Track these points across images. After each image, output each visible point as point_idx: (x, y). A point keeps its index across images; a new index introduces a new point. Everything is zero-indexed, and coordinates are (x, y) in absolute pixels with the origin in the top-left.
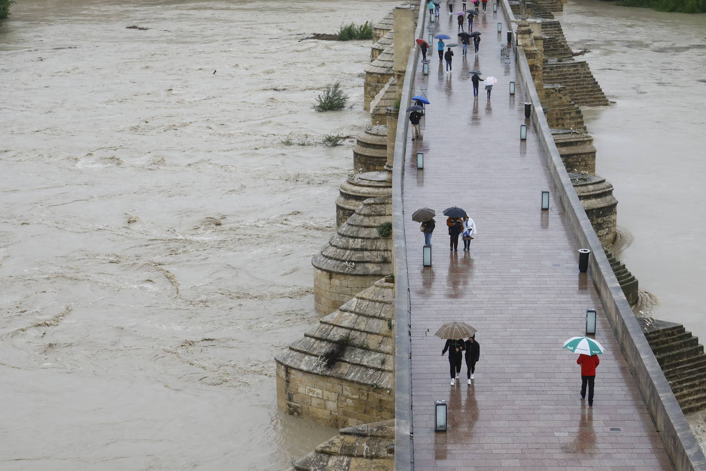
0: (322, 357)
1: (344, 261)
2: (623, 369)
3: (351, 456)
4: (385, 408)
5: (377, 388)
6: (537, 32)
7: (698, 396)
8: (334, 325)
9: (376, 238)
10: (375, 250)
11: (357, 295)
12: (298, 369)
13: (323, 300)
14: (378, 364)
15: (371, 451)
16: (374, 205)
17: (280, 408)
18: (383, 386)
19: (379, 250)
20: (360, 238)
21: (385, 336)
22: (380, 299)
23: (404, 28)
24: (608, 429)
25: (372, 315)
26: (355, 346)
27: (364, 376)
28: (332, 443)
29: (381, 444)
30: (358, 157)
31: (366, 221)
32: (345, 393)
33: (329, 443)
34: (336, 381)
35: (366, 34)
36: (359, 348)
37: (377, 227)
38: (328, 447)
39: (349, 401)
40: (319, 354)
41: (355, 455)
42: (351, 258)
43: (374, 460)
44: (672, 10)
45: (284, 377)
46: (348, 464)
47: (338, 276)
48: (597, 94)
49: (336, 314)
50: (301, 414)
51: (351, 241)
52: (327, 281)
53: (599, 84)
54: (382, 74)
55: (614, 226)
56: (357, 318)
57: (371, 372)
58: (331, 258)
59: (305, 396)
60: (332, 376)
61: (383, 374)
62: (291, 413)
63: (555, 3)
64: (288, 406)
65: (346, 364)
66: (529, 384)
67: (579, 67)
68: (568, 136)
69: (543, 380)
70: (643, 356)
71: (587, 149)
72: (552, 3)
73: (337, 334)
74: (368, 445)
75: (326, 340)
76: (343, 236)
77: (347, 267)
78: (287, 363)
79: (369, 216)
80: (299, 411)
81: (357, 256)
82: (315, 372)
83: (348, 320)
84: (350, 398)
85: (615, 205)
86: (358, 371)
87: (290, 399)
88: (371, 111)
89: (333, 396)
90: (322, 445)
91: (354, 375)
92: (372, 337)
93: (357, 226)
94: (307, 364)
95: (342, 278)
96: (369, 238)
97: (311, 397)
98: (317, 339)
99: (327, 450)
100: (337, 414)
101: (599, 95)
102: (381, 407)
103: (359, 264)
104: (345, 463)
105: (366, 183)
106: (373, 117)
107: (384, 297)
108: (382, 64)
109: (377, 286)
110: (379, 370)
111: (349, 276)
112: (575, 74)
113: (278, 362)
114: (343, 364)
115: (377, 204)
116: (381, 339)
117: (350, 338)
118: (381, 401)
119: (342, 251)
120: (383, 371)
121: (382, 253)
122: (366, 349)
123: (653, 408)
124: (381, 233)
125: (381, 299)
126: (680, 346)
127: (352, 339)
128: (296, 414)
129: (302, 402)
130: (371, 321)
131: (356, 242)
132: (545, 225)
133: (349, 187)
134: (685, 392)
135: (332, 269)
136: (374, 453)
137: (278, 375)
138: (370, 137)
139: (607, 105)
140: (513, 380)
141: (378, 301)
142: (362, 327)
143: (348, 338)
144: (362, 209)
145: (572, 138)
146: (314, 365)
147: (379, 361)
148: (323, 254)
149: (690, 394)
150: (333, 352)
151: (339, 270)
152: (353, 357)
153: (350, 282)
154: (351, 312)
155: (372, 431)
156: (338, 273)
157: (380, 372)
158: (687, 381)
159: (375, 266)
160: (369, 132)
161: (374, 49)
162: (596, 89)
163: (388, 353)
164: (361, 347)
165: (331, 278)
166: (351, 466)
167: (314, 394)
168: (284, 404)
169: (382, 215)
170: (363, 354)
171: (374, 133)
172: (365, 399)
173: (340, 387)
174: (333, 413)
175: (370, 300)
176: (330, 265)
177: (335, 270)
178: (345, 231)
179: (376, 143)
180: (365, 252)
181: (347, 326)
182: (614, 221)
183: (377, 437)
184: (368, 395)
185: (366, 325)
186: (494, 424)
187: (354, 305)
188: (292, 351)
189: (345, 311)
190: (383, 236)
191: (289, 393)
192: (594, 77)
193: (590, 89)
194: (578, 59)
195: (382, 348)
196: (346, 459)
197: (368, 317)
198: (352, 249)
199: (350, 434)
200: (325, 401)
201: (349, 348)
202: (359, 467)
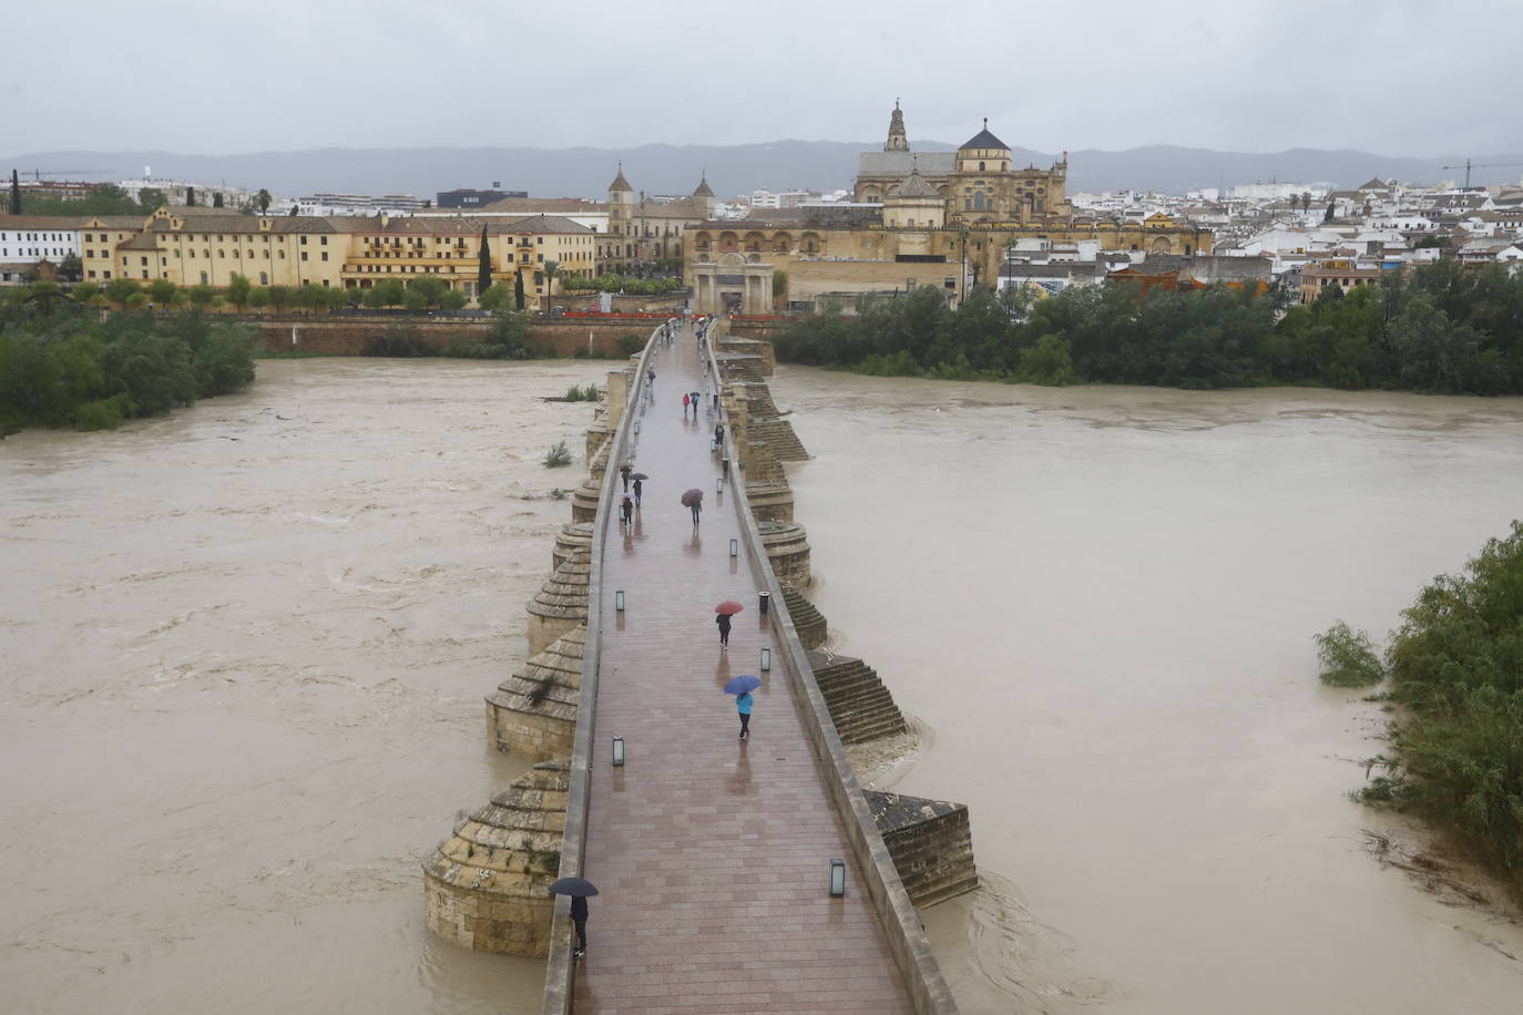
0: (528, 696)
1: (556, 606)
2: (794, 703)
3: (543, 789)
6: (740, 394)
7: (877, 725)
8: (540, 666)
11: (562, 637)
12: (506, 709)
13: (536, 642)
14: (578, 701)
15: (563, 784)
16: (580, 554)
17: (489, 745)
20: (570, 584)
23: (618, 391)
24: (774, 759)
25: (575, 656)
26: (559, 685)
27: (567, 713)
28: (527, 778)
30: (577, 510)
31: (576, 569)
32: (550, 729)
33: (524, 778)
34: (541, 719)
35: (592, 396)
36: (563, 687)
38: (523, 782)
39: (554, 737)
40: (526, 694)
41: (548, 788)
42: (561, 603)
43: (566, 793)
45: (494, 716)
46: (541, 798)
47: (550, 620)
48: (799, 450)
49: (542, 655)
50: (510, 750)
51: (562, 587)
52: (540, 625)
53: (800, 441)
54: (602, 434)
55: (808, 570)
56: (561, 659)
57: (573, 709)
58: (543, 603)
59: (513, 733)
60: (537, 714)
62: (500, 750)
64: (497, 744)
65: (550, 702)
67: (783, 427)
68: (768, 489)
70: (809, 691)
71: (786, 499)
73: (542, 674)
74: (560, 778)
75: (533, 680)
76: (555, 582)
77: (558, 611)
78: (497, 703)
79: (578, 563)
80: (508, 747)
81: (568, 600)
82: (523, 710)
83: (552, 661)
84: (554, 734)
85: (808, 551)
86: (561, 709)
87: (499, 736)
88: (591, 467)
89: (539, 733)
90: (517, 780)
91: (558, 712)
92: (575, 676)
93: (566, 573)
94: (514, 703)
95: (554, 622)
97: (519, 734)
98: (524, 679)
100: (542, 749)
104: (538, 797)
105: (580, 533)
106: (591, 473)
107: (580, 638)
108: (602, 424)
111: (560, 620)
112: (779, 433)
113: (488, 702)
114: (548, 702)
117: (555, 678)
119: (553, 597)
122: (569, 687)
123: (817, 739)
126: (859, 679)
127: (557, 679)
128: (504, 750)
129: (510, 739)
130: (574, 661)
131: (566, 588)
132: (733, 571)
133: (563, 537)
134: (865, 721)
135: (544, 614)
136: (565, 786)
137: (487, 713)
138: (586, 491)
139: (807, 460)
141: (580, 643)
142: (566, 668)
143: (553, 678)
144: (573, 557)
145: (772, 490)
146: (521, 703)
148: (536, 599)
149: (869, 723)
150: (538, 692)
151: (550, 614)
152: (557, 695)
153: (561, 624)
154: (556, 653)
155: (564, 765)
156: (549, 617)
158: (866, 711)
159: (584, 610)
160: (586, 486)
161: (597, 410)
162: (798, 446)
164: (565, 686)
165: (543, 621)
166: (544, 800)
167: (521, 731)
168: (493, 741)
170: (566, 692)
172: (568, 735)
173: (545, 724)
174: (538, 748)
175: (573, 642)
176: (543, 609)
177: (547, 614)
178: (557, 578)
179: (589, 496)
180: (573, 597)
181: (552, 667)
182: (808, 565)
184: (571, 731)
185: (569, 666)
186: (668, 757)
187: (559, 647)
188: (501, 692)
189: (550, 652)
191: (498, 732)
192: (796, 435)
193: (792, 446)
194: (782, 419)
196: (539, 792)
197: (571, 657)
198: (563, 595)
199: (543, 769)
200: (531, 737)
201: (553, 687)
202: (552, 800)
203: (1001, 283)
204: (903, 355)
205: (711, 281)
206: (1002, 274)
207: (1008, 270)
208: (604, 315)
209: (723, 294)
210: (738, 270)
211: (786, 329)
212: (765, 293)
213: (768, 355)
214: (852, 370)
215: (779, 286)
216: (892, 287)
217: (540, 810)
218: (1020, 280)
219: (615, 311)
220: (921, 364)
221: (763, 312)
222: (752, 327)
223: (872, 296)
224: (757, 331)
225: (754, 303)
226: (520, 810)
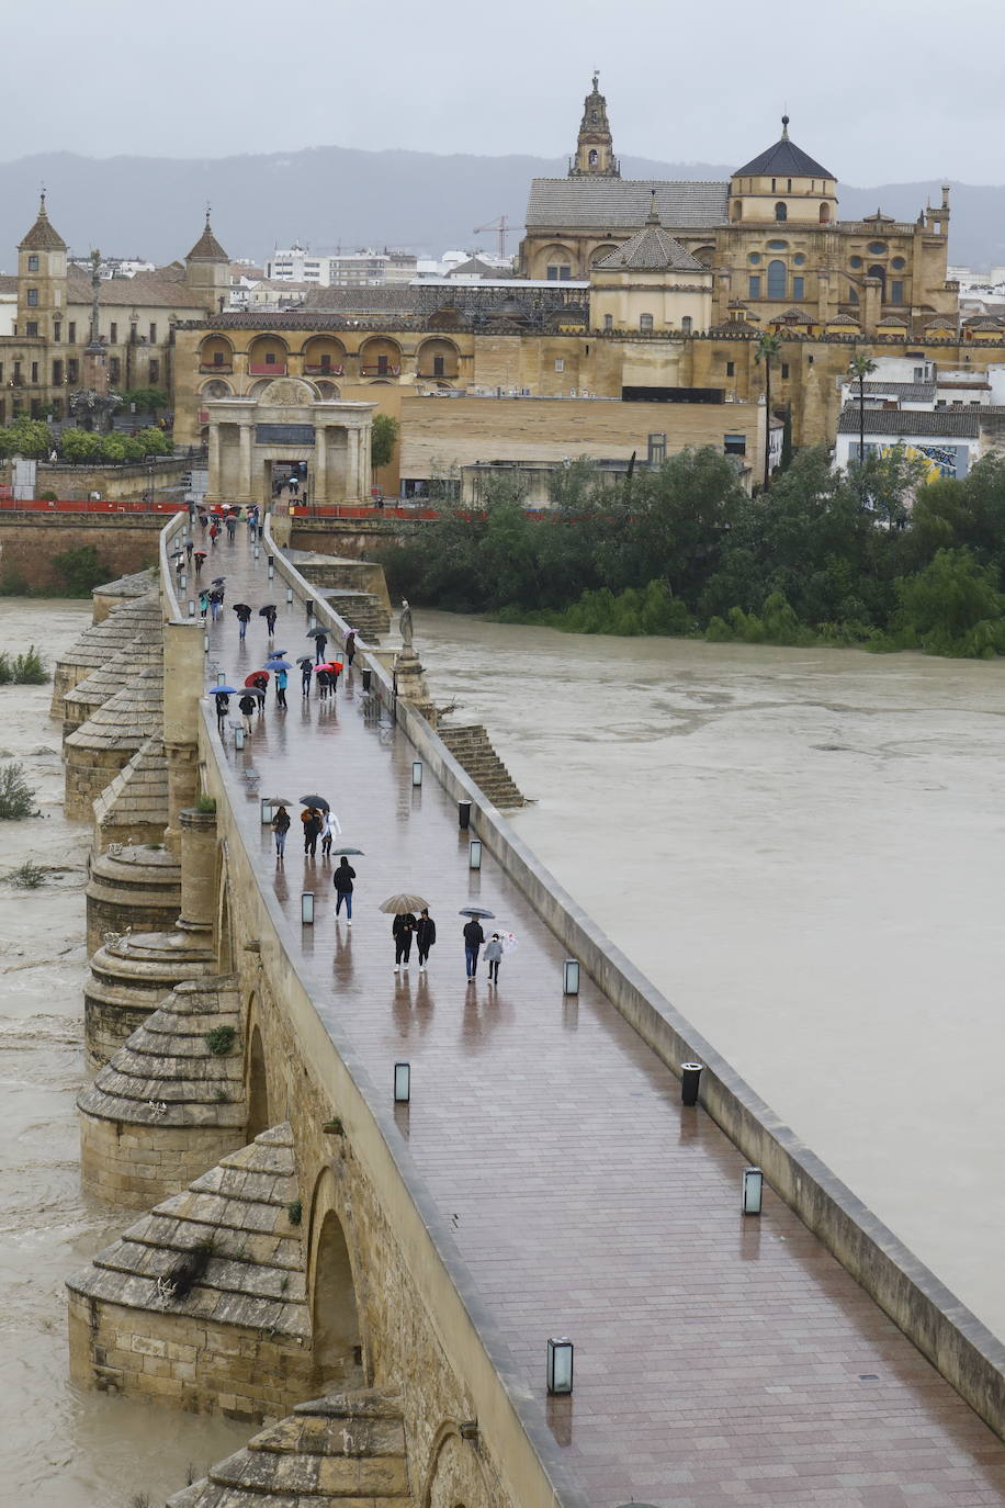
0: (164, 1279)
1: (146, 1101)
3: (319, 1454)
4: (293, 1371)
5: (278, 1334)
8: (182, 1220)
9: (204, 1057)
10: (204, 1079)
11: (219, 1163)
12: (117, 1304)
13: (103, 1175)
14: (274, 1289)
15: (358, 1444)
16: (196, 995)
17: (75, 1379)
18: (288, 1330)
19: (211, 1079)
20: (172, 1057)
21: (283, 1237)
22: (269, 1167)
25: (255, 1198)
26: (226, 1258)
27: (250, 1312)
28: (282, 1432)
29: (375, 1430)
30: (98, 906)
31: (184, 1025)
32: (212, 1345)
33: (276, 1432)
34: (193, 1324)
36: (234, 1260)
37: (205, 1035)
38: (274, 1439)
39: (220, 1362)
40: (157, 1274)
41: (329, 1451)
42: (158, 1095)
43: (365, 1461)
44: (593, 630)
45: (88, 1319)
46: (316, 1470)
47: (135, 1129)
48: (504, 787)
49: (184, 1197)
50: (124, 1387)
51: (156, 1062)
52: (112, 1139)
53: (506, 767)
54: (102, 751)
56: (226, 1205)
57: (262, 1305)
58: (118, 1096)
59: (131, 1354)
60: (185, 1315)
61: (286, 1308)
62: (103, 1388)
63: (375, 617)
64: (95, 1374)
65: (211, 1291)
66: (682, 1306)
67: (470, 736)
69: (704, 1298)
72: (369, 618)
73: (189, 1236)
74: (350, 1432)
75: (169, 1247)
76: (139, 1053)
77: (151, 1111)
78: (93, 1293)
79: (188, 1014)
80: (119, 1382)
81: (169, 1090)
82: (153, 1307)
83: (208, 1209)
84: (222, 1355)
86: (236, 1305)
87: (100, 1360)
88: (100, 820)
89: (188, 1353)
90: (261, 1437)
91: (229, 1310)
92: (260, 1239)
93: (165, 1034)
94: (134, 1293)
95: (143, 1133)
96: (191, 1057)
97: (143, 1355)
98: (149, 1245)
99: (274, 1444)
100: (195, 1386)
101: (507, 788)
102: (284, 1370)
103: (174, 1106)
104: (309, 1469)
105: (145, 954)
106: (104, 832)
107: (276, 1163)
108: (101, 730)
109: (260, 1144)
110: (277, 1300)
111: (156, 1130)
112: (463, 749)
113: (73, 1291)
114: (206, 1290)
115: (202, 992)
116: (277, 1243)
117: (216, 1242)
118: (284, 1358)
119: (139, 1084)
120: (285, 1302)
121: (217, 1084)
122: (249, 1262)
124: (213, 1047)
125: (270, 1169)
127: (220, 1245)
128: (112, 1388)
129: (124, 1365)
130: (253, 1209)
131: (166, 1064)
133: (114, 962)
135: (123, 1117)
136: (363, 1448)
137: (72, 1316)
138: (121, 868)
139: (521, 806)
140: (649, 1300)
141: (265, 1172)
142: (238, 1221)
143: (211, 1242)
144: (174, 1002)
146: (149, 1294)
147: (278, 1284)
148: (102, 1087)
150: (183, 1270)
151: (135, 1118)
152: (224, 1277)
153: (158, 1139)
154: (213, 1193)
155: (356, 1406)
156: (133, 1124)
157: (279, 1305)
159: (204, 1108)
160: (118, 858)
161: (69, 703)
162: (501, 777)
163: (293, 1269)
164: (240, 1259)
165: (119, 1134)
166: (322, 1474)
167: (148, 1349)
168: (87, 1371)
169: (212, 1013)
170: (244, 1271)
171: (127, 860)
172: (253, 1356)
173: (203, 1335)
174: (187, 1384)
175: (248, 1171)
176: (118, 1108)
177: (128, 1118)
178: (143, 1044)
179: (134, 880)
180: (184, 1083)
181: (208, 1220)
183: (366, 1417)
184: (258, 1349)
185: (245, 1217)
186: (649, 1377)
187: (218, 1180)
188: (101, 1270)
189: (201, 1192)
190: (218, 1052)
191: (97, 1350)
192: (498, 754)
193: (491, 777)
195: (281, 1259)
196: (311, 1460)
197: (248, 1201)
198: (158, 1079)
199: (313, 1414)
200: (168, 1366)
201: (215, 1261)
202: (337, 1474)
203: (844, 449)
204: (657, 589)
205: (245, 436)
206: (845, 428)
207: (858, 421)
208: (22, 504)
209: (268, 463)
210: (301, 414)
211: (409, 536)
212: (357, 461)
213: (375, 588)
214: (549, 623)
215: (383, 448)
216: (622, 453)
217: (316, 1493)
218: (882, 443)
219: (44, 499)
220: (693, 610)
221: (352, 501)
222: (337, 533)
223: (582, 469)
224: (345, 541)
225: (334, 482)
226: (275, 1494)
